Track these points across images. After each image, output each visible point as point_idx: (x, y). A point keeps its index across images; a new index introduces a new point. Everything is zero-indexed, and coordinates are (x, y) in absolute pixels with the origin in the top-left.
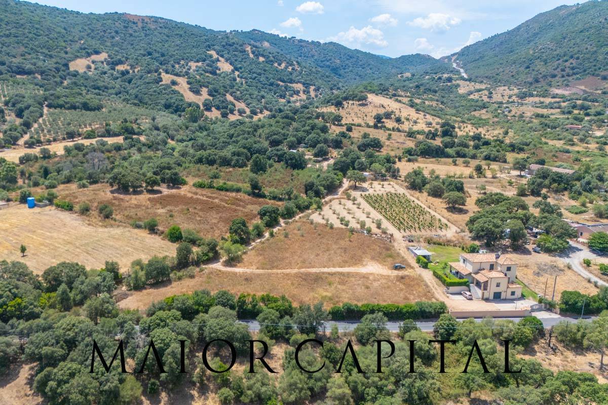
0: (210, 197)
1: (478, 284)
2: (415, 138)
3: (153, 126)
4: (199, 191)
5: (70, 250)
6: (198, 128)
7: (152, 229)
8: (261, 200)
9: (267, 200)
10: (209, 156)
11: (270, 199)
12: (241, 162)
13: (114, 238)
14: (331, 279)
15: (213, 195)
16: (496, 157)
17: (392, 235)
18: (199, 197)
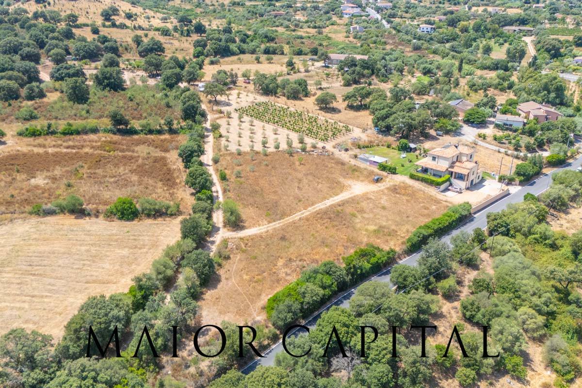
0: (72, 147)
1: (460, 177)
7: (78, 212)
8: (136, 137)
9: (143, 136)
11: (146, 134)
13: (36, 240)
15: (71, 143)
17: (324, 148)
18: (56, 150)
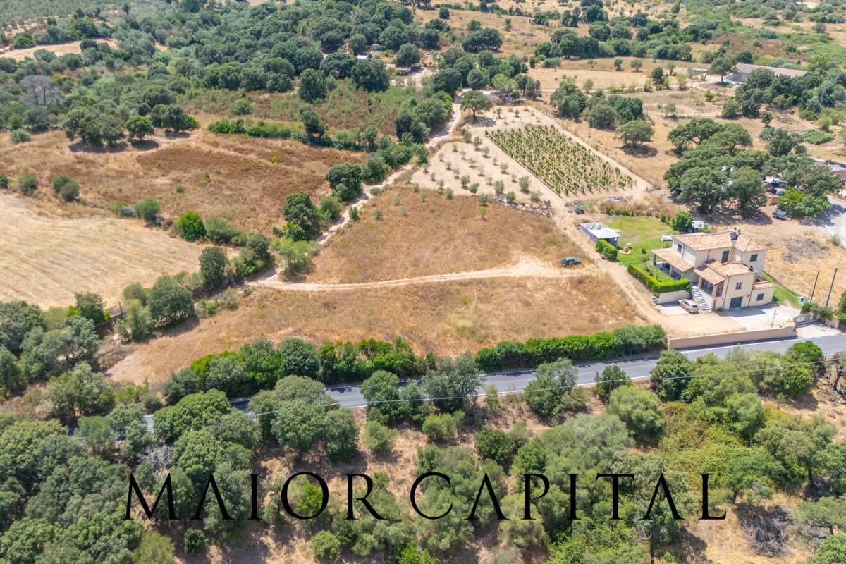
0: (241, 150)
1: (706, 286)
2: (547, 25)
3: (127, 22)
4: (220, 139)
5: (11, 267)
6: (200, 22)
7: (152, 218)
8: (325, 150)
9: (335, 150)
10: (229, 74)
11: (340, 149)
12: (281, 81)
13: (87, 239)
14: (466, 293)
15: (246, 146)
16: (677, 53)
17: (548, 203)
18: (222, 151)
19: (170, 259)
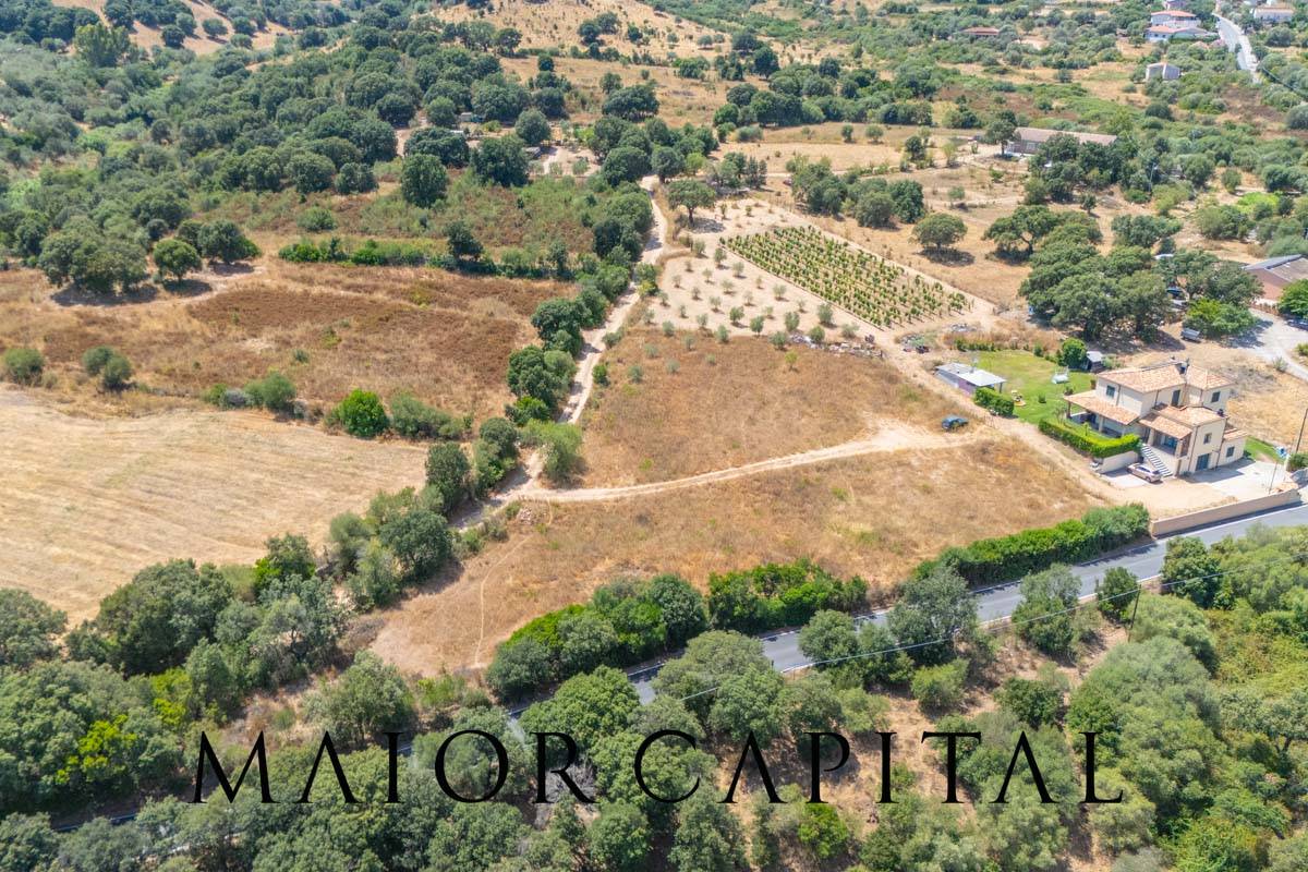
0: (357, 288)
2: (702, 77)
3: (9, 84)
4: (310, 270)
5: (79, 505)
6: (130, 82)
7: (283, 407)
8: (488, 280)
11: (511, 276)
13: (188, 448)
14: (834, 482)
15: (360, 280)
18: (326, 290)
19: (351, 470)
